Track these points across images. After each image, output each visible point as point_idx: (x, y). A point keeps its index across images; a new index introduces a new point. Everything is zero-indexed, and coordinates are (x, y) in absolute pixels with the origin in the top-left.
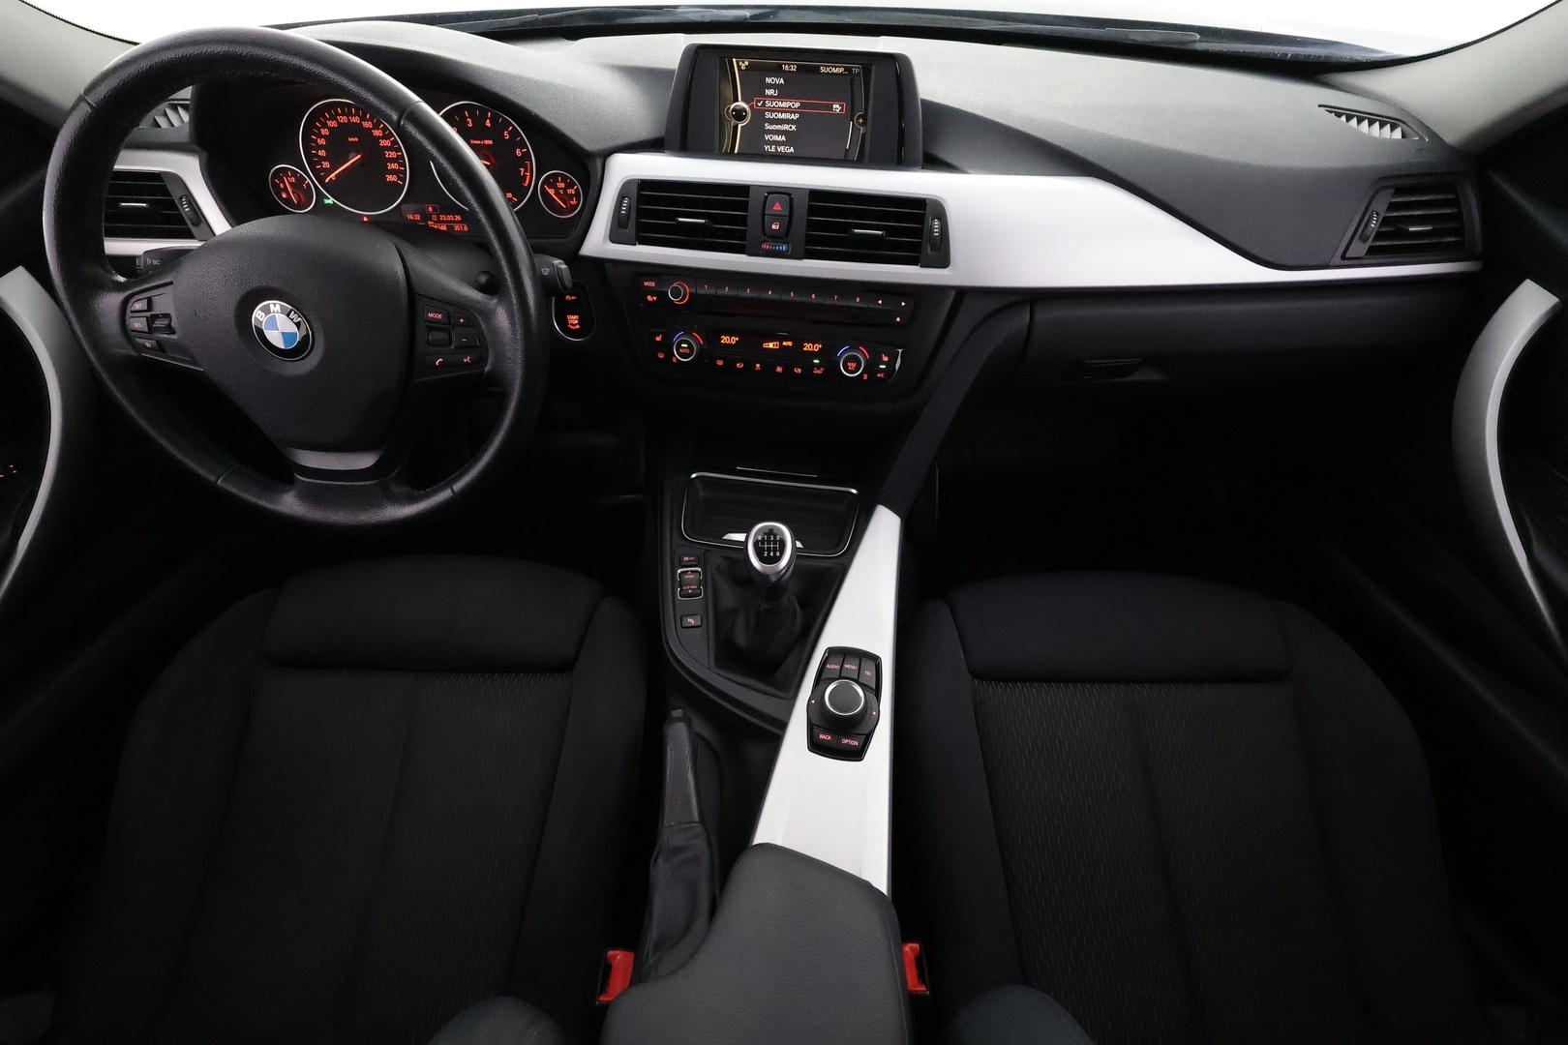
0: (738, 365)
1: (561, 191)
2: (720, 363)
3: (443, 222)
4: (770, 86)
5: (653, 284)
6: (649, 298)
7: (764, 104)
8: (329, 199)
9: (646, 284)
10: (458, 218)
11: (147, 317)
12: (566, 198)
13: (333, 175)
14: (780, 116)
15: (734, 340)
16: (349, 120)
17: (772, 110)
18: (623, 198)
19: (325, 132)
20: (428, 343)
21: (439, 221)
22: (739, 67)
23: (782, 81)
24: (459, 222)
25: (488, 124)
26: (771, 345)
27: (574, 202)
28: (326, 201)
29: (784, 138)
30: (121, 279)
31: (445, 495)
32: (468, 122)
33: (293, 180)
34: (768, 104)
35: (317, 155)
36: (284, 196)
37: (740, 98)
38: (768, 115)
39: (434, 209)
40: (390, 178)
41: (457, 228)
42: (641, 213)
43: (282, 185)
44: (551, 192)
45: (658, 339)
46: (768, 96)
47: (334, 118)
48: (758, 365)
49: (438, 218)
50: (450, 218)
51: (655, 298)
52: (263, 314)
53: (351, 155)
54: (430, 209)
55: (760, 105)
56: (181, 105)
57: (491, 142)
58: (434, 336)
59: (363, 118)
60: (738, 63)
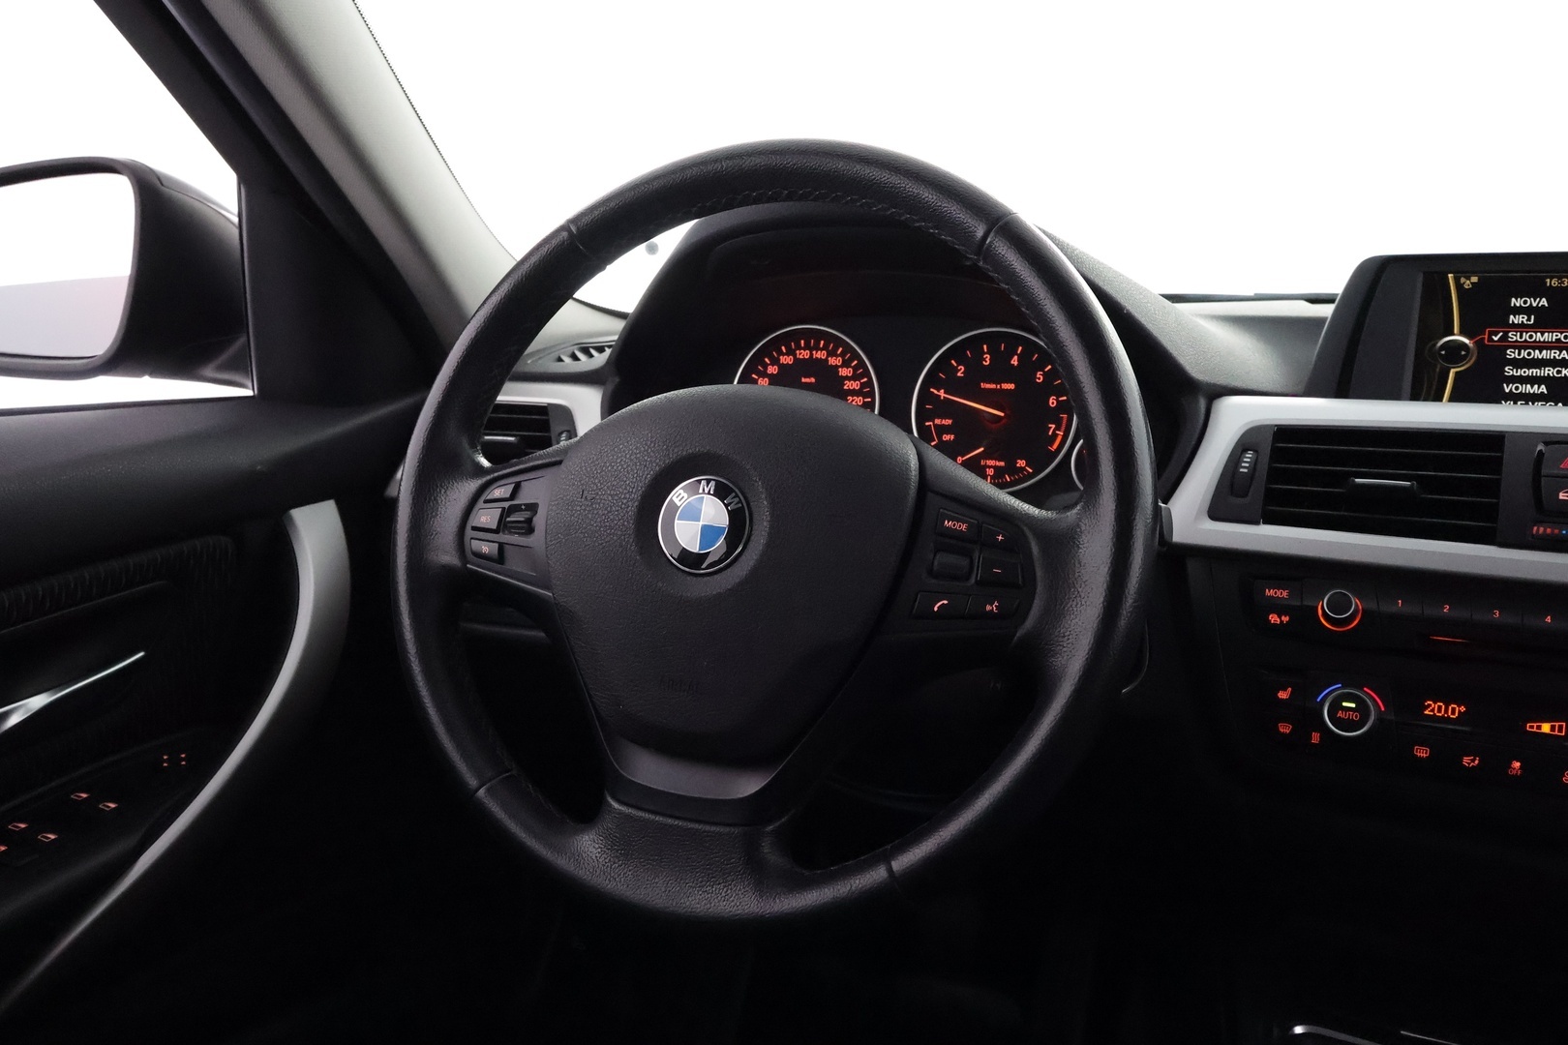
0: (1466, 760)
2: (1422, 753)
4: (1518, 311)
5: (1285, 594)
6: (1274, 618)
7: (1505, 338)
9: (1270, 593)
11: (504, 509)
14: (1536, 354)
15: (1456, 710)
16: (812, 355)
17: (1519, 346)
18: (1245, 450)
19: (772, 370)
20: (931, 573)
22: (1459, 286)
23: (1544, 302)
25: (1015, 361)
26: (1546, 728)
29: (1543, 389)
30: (485, 463)
31: (877, 875)
32: (985, 360)
34: (1513, 337)
37: (1456, 329)
38: (1511, 354)
42: (1274, 475)
45: (1283, 695)
46: (1514, 326)
47: (790, 352)
48: (1517, 765)
51: (1285, 619)
52: (686, 495)
55: (1496, 339)
56: (592, 347)
57: (1012, 386)
58: (942, 559)
59: (832, 353)
60: (1457, 280)
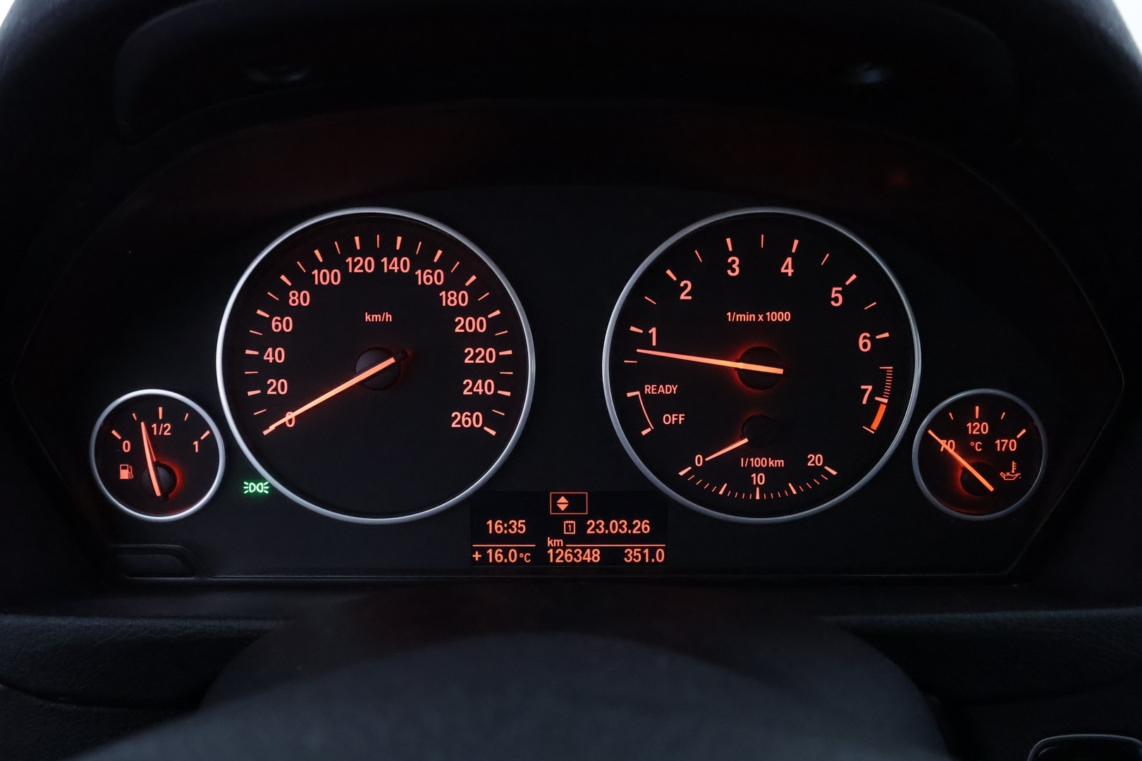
1: (977, 446)
3: (595, 539)
8: (258, 478)
10: (643, 526)
12: (991, 462)
13: (291, 415)
16: (379, 265)
19: (298, 298)
21: (582, 538)
24: (641, 538)
25: (788, 268)
27: (1012, 474)
28: (251, 488)
32: (730, 266)
33: (167, 430)
35: (258, 362)
36: (125, 474)
39: (575, 503)
40: (463, 420)
41: (633, 554)
43: (127, 446)
44: (947, 446)
47: (332, 262)
49: (582, 526)
50: (618, 526)
53: (361, 362)
54: (563, 503)
57: (785, 316)
59: (422, 262)
